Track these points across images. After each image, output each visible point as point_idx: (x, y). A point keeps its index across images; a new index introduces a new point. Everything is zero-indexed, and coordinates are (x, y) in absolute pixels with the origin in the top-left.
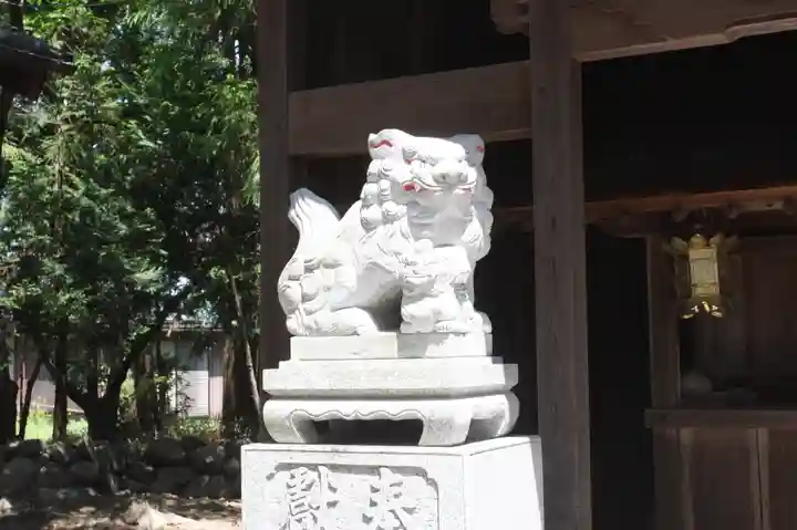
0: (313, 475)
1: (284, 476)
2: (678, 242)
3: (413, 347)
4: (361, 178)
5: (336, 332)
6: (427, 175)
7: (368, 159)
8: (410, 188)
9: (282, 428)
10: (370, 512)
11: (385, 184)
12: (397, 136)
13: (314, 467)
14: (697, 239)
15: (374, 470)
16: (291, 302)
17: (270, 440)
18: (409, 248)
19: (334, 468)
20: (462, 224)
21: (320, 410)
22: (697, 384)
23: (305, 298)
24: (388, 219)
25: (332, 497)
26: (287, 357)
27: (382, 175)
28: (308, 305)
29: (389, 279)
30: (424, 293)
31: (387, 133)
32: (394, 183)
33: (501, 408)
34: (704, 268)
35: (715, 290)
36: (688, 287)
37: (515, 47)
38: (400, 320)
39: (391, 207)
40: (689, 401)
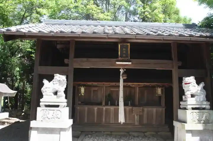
0: (46, 111)
1: (43, 111)
2: (80, 87)
3: (58, 97)
4: (53, 79)
5: (49, 95)
6: (61, 79)
7: (54, 77)
8: (59, 81)
9: (42, 105)
10: (53, 115)
11: (56, 80)
12: (58, 75)
13: (47, 110)
14: (82, 87)
15: (54, 110)
16: (43, 92)
17: (40, 107)
18: (59, 87)
19: (49, 110)
20: (64, 85)
21: (47, 104)
22: (80, 102)
23: (45, 91)
24: (56, 84)
25: (49, 113)
26: (43, 98)
27: (56, 79)
28: (46, 92)
29: (56, 90)
30: (60, 92)
31: (57, 74)
32: (57, 80)
33: (66, 104)
34: (83, 90)
35: (84, 92)
36: (81, 92)
37: (67, 65)
38: (57, 94)
39: (57, 82)
40: (79, 104)
